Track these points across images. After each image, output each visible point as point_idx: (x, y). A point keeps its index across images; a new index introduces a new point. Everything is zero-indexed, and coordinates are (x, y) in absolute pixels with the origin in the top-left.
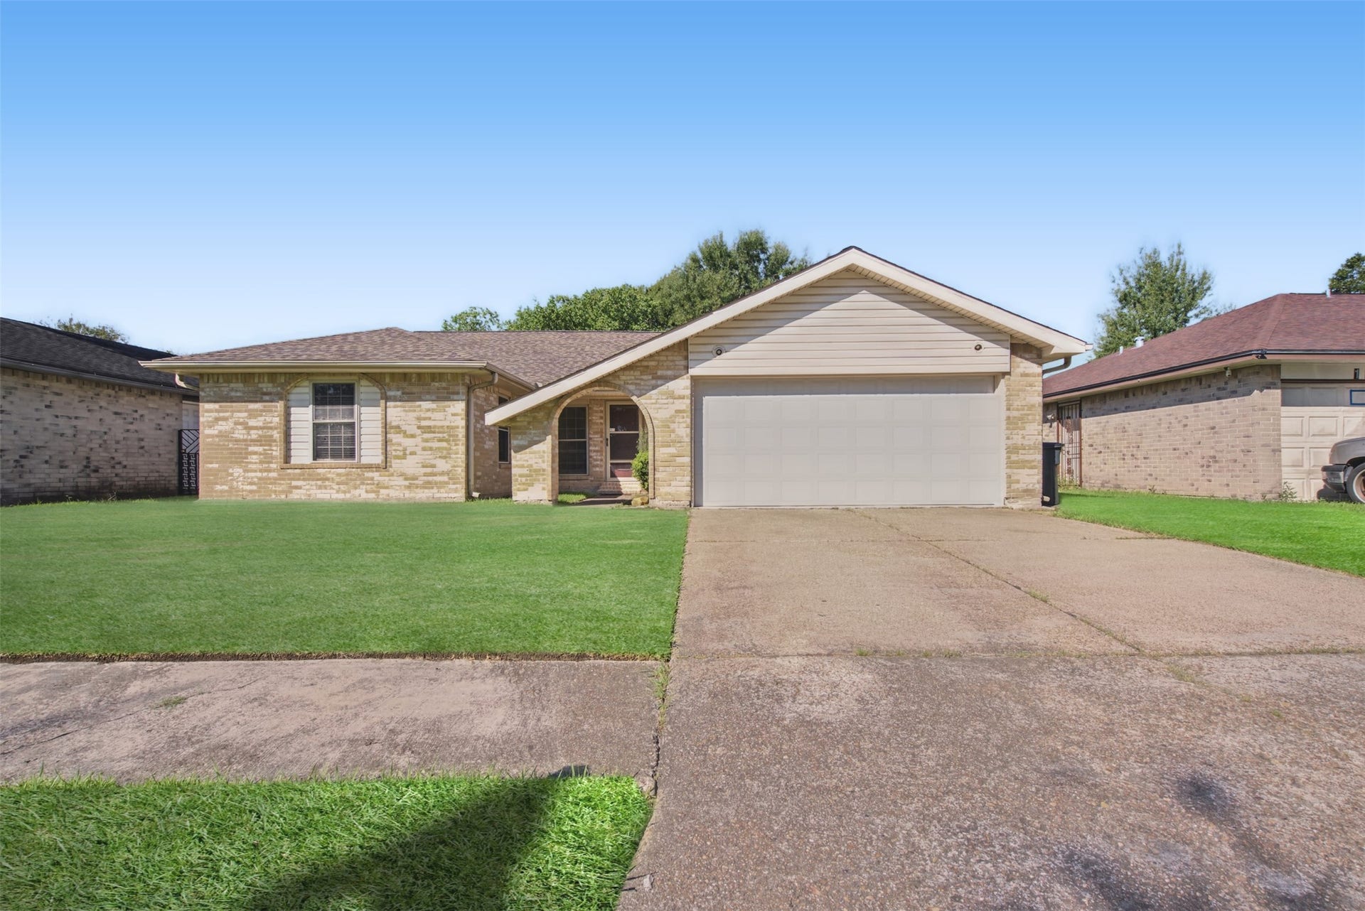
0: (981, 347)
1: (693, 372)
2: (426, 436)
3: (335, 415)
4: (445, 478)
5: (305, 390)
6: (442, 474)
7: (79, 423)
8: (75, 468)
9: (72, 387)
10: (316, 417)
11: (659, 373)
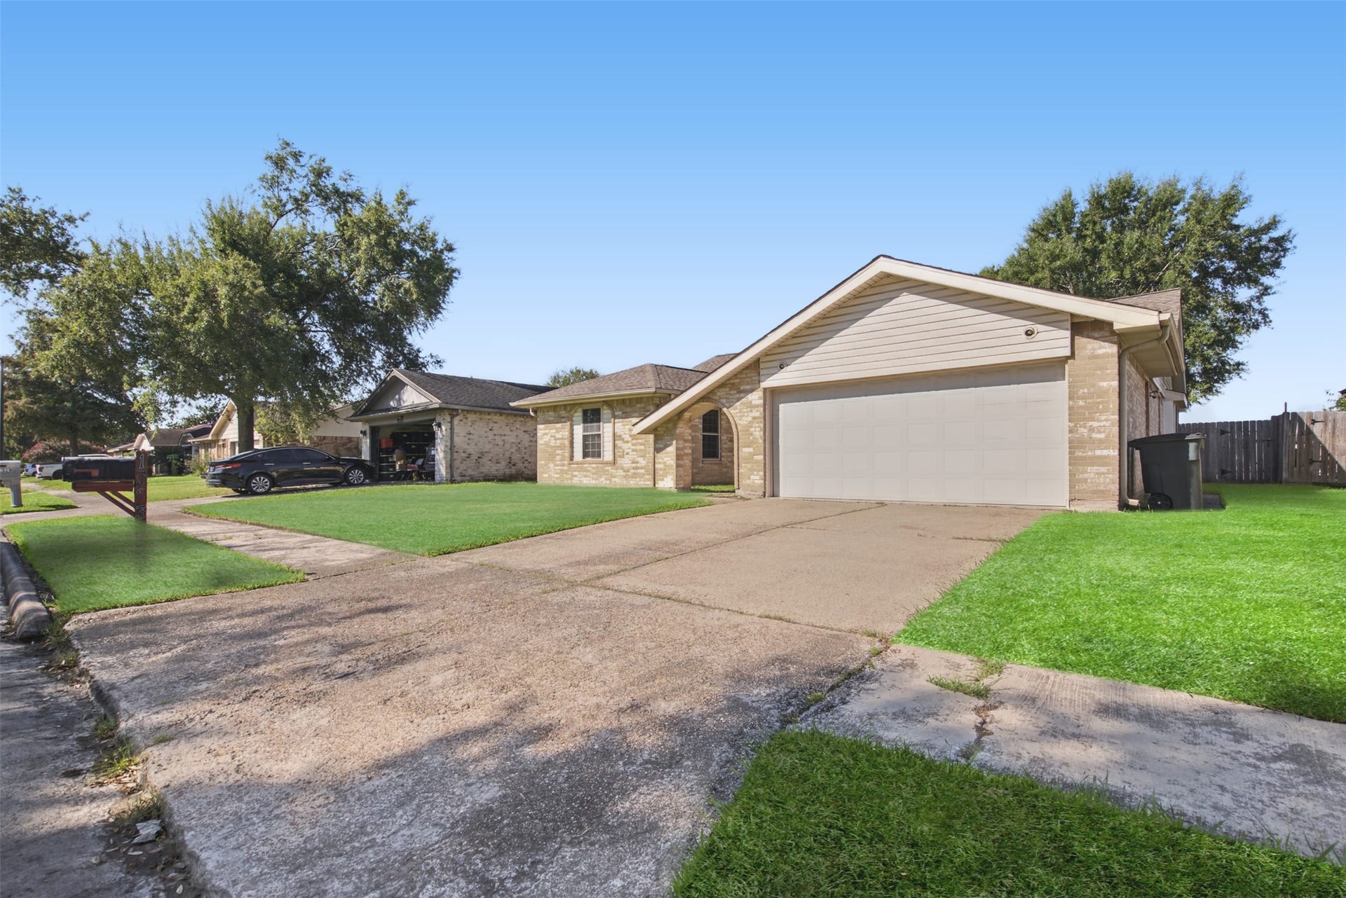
0: (1032, 333)
1: (765, 384)
2: (634, 441)
3: (593, 429)
4: (643, 471)
5: (578, 415)
6: (641, 468)
7: (506, 438)
8: (503, 463)
9: (503, 418)
10: (584, 431)
11: (742, 388)
